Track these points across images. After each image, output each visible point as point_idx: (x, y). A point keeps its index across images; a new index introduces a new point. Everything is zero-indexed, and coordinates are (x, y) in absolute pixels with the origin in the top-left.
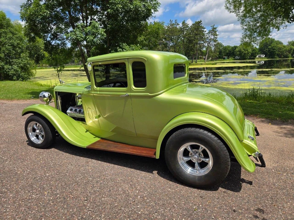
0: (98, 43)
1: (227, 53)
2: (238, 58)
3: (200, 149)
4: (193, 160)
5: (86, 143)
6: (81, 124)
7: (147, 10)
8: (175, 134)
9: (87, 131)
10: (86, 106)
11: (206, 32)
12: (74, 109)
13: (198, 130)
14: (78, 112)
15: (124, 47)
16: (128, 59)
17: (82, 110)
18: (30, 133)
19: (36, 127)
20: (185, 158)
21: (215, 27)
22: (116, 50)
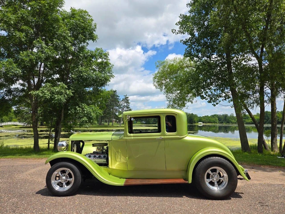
0: (64, 102)
2: (144, 123)
3: (218, 171)
4: (213, 180)
5: (120, 182)
6: (102, 168)
7: (105, 79)
8: (203, 162)
9: (110, 174)
10: (115, 150)
11: (120, 100)
12: (93, 156)
13: (217, 158)
14: (97, 157)
15: (83, 107)
16: (163, 113)
17: (101, 156)
18: (53, 182)
19: (61, 174)
20: (208, 180)
21: (127, 96)
22: (75, 109)
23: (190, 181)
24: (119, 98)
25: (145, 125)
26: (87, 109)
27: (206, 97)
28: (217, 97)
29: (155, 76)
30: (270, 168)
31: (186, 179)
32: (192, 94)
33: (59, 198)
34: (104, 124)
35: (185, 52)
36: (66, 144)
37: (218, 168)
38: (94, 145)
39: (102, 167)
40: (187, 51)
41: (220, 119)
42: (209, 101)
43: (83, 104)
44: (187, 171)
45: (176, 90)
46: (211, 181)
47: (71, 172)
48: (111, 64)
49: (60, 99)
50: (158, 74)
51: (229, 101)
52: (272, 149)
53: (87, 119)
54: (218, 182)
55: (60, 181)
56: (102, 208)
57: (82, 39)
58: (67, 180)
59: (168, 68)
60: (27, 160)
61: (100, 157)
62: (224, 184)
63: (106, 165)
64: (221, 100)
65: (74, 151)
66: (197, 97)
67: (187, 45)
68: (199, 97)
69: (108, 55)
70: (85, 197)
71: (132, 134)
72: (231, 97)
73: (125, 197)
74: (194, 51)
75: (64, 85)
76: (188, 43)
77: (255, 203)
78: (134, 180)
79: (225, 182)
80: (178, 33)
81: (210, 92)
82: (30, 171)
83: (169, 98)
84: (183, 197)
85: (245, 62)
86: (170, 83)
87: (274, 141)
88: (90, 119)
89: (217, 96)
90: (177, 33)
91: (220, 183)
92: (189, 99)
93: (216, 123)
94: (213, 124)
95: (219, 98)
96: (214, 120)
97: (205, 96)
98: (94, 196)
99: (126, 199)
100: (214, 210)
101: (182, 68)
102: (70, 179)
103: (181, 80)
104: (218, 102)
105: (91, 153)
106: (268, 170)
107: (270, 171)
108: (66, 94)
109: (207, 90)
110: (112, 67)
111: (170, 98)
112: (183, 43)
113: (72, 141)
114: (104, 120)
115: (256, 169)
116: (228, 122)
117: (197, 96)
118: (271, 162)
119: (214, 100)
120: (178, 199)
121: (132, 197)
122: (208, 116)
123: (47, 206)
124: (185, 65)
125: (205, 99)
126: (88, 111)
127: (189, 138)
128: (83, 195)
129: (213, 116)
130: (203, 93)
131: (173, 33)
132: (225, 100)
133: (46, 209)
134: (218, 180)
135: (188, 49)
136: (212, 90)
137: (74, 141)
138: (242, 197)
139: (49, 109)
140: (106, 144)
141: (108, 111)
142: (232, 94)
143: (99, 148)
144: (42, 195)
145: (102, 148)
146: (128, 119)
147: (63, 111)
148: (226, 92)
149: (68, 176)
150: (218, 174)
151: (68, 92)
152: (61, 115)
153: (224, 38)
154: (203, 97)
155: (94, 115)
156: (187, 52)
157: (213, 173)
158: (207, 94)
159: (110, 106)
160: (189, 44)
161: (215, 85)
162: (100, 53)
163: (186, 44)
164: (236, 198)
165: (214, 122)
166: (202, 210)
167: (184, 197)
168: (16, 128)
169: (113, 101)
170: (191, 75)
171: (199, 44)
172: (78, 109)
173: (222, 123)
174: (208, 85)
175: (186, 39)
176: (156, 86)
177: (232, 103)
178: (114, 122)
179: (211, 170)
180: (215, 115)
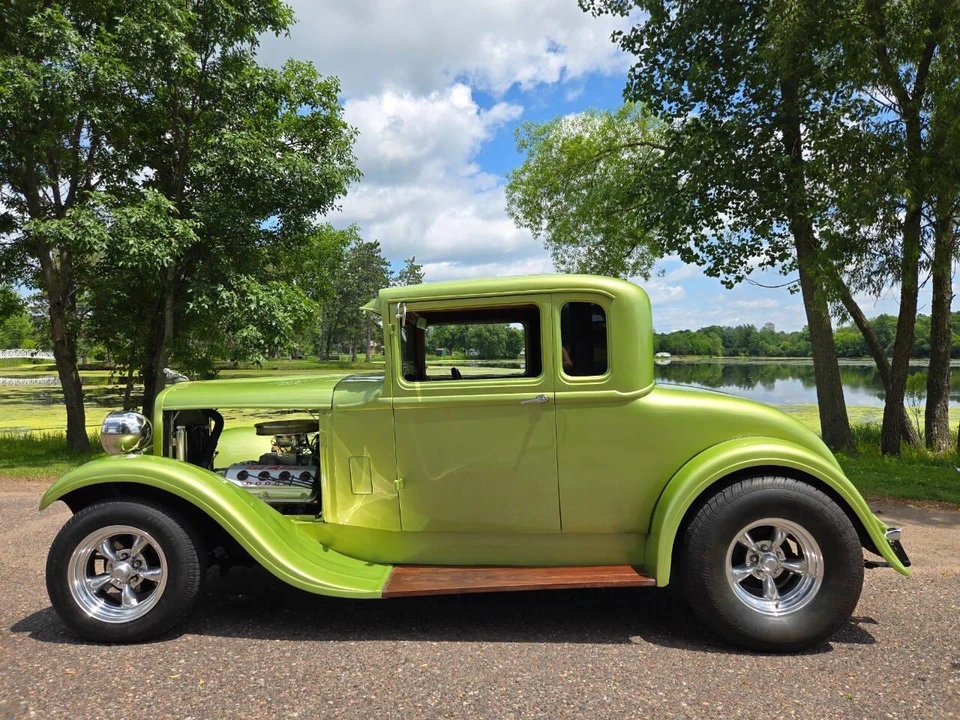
0: (166, 265)
1: (447, 340)
2: (476, 354)
3: (780, 535)
4: (759, 572)
5: (367, 582)
6: (296, 522)
7: (327, 184)
8: (719, 498)
9: (326, 547)
10: (346, 450)
11: (394, 276)
12: (256, 473)
13: (780, 480)
14: (274, 479)
15: (244, 287)
16: (550, 293)
17: (293, 473)
18: (77, 583)
19: (113, 550)
20: (737, 571)
21: (415, 264)
22: (215, 295)
23: (663, 577)
24: (389, 269)
25: (480, 362)
26: (259, 295)
27: (700, 254)
28: (740, 255)
29: (513, 180)
30: (942, 512)
31: (646, 569)
32: (645, 248)
33: (104, 650)
34: (337, 358)
35: (630, 81)
36: (137, 424)
37: (783, 525)
38: (261, 430)
39: (297, 517)
40: (636, 77)
41: (730, 342)
42: (709, 269)
43: (244, 278)
44: (648, 533)
45: (587, 233)
46: (751, 577)
47: (156, 546)
48: (349, 126)
49: (150, 254)
50: (523, 172)
51: (783, 268)
52: (930, 440)
53: (259, 334)
54: (777, 581)
55: (107, 579)
56: (280, 702)
57: (228, 19)
58: (137, 576)
59: (561, 151)
60: (28, 484)
61: (284, 477)
62: (803, 589)
63: (313, 509)
64: (756, 266)
65: (175, 456)
66: (665, 254)
67: (636, 53)
68: (675, 256)
69: (337, 90)
70: (218, 648)
71: (417, 385)
72: (790, 255)
73: (389, 644)
74: (662, 76)
75: (164, 199)
76: (642, 44)
77: (938, 669)
78: (427, 570)
79: (808, 581)
80: (601, 12)
81: (713, 235)
82: (23, 530)
83: (564, 263)
84: (630, 642)
85: (852, 118)
86: (566, 209)
87: (938, 413)
88: (270, 330)
89: (742, 250)
90: (600, 10)
91: (786, 583)
92: (637, 263)
93: (716, 354)
94: (705, 359)
95: (746, 257)
96: (709, 344)
97: (696, 250)
98: (254, 641)
99: (393, 652)
100: (775, 709)
101: (613, 149)
102: (150, 573)
103: (606, 197)
104: (743, 273)
105: (248, 463)
106: (936, 519)
107: (947, 525)
108: (173, 234)
109: (706, 231)
110: (352, 137)
111: (568, 260)
112: (623, 45)
113: (167, 414)
114: (339, 345)
115: (892, 517)
116: (755, 353)
117: (667, 251)
118: (942, 488)
119: (729, 264)
120: (612, 650)
121: (417, 645)
122: (688, 331)
123: (39, 691)
124: (623, 140)
125: (695, 263)
126: (262, 303)
127: (663, 398)
128: (210, 638)
129: (708, 332)
130: (689, 240)
131: (585, 10)
132: (772, 263)
133: (26, 710)
134: (779, 573)
135: (641, 69)
136: (723, 227)
137: (175, 412)
138: (873, 641)
139: (117, 297)
140: (313, 426)
141: (352, 312)
142: (797, 244)
143: (285, 440)
144: (35, 635)
145: (294, 442)
146: (401, 319)
147: (169, 303)
148: (775, 235)
149: (141, 558)
150: (781, 546)
151: (179, 226)
152: (163, 318)
153: (783, 18)
154: (688, 257)
155: (284, 318)
156: (635, 81)
157: (759, 544)
158: (705, 244)
159: (359, 295)
160: (643, 48)
161: (737, 207)
162: (303, 82)
163: (632, 49)
164: (851, 645)
165: (710, 352)
166: (720, 708)
167: (637, 639)
168: (33, 369)
169: (367, 280)
170: (648, 172)
171: (683, 53)
172: (225, 295)
173: (735, 354)
174: (709, 211)
175: (634, 29)
176: (517, 218)
177: (795, 275)
178: (372, 353)
179: (752, 533)
180: (712, 329)
